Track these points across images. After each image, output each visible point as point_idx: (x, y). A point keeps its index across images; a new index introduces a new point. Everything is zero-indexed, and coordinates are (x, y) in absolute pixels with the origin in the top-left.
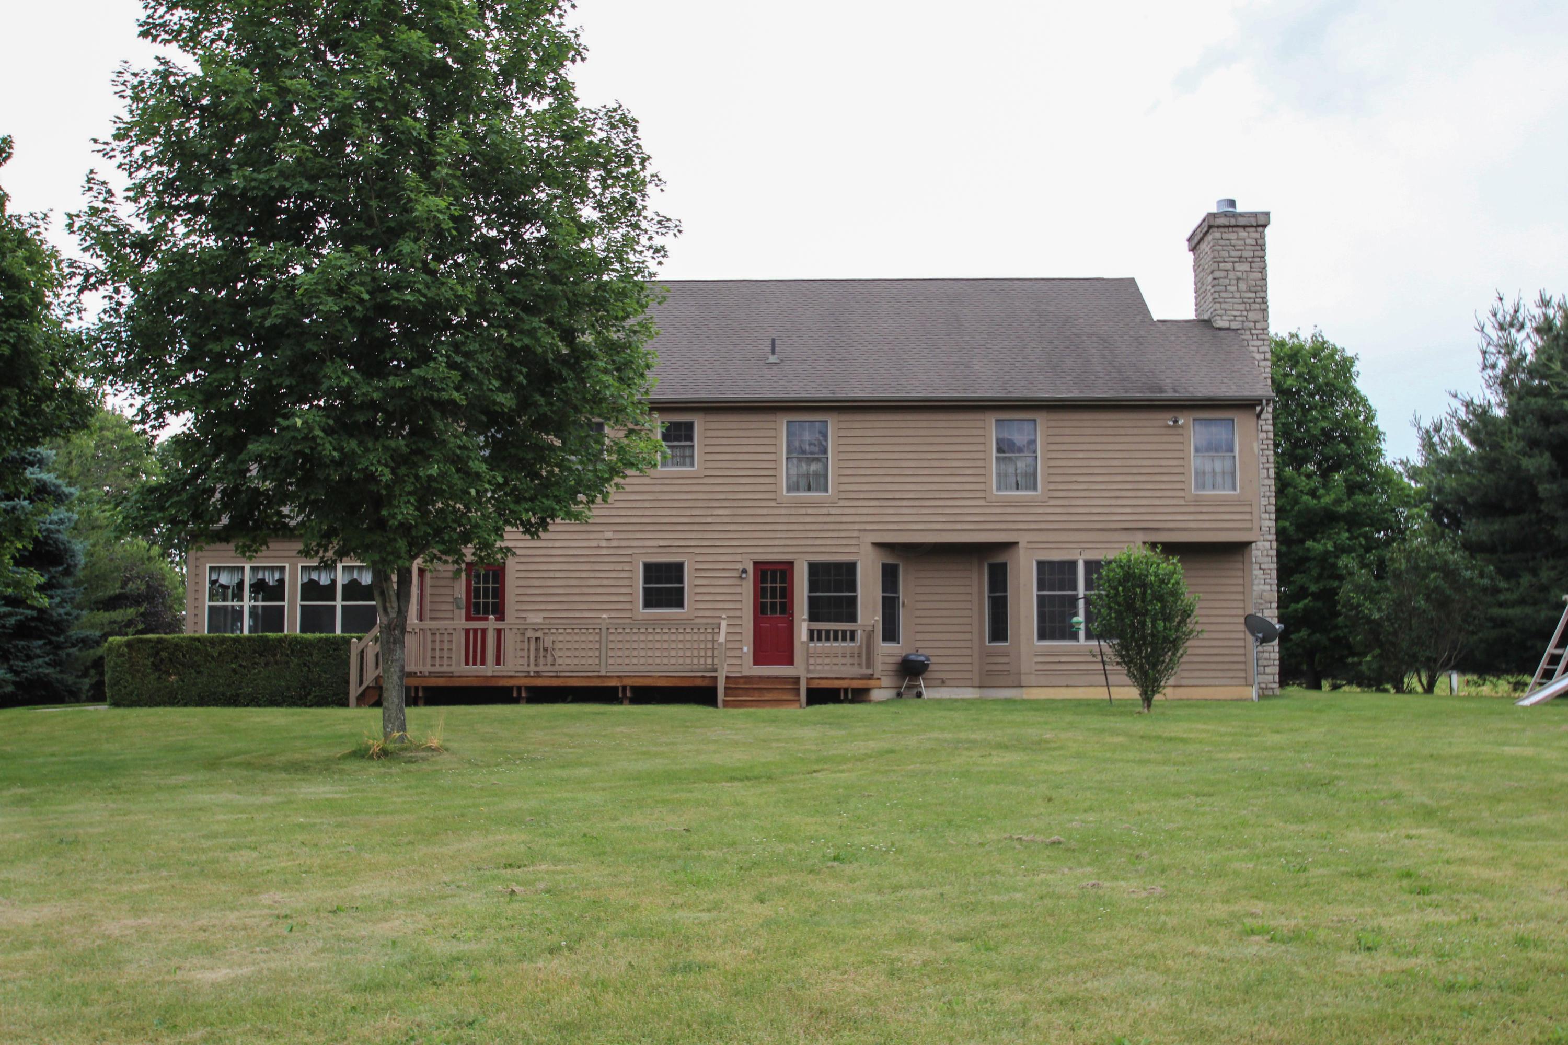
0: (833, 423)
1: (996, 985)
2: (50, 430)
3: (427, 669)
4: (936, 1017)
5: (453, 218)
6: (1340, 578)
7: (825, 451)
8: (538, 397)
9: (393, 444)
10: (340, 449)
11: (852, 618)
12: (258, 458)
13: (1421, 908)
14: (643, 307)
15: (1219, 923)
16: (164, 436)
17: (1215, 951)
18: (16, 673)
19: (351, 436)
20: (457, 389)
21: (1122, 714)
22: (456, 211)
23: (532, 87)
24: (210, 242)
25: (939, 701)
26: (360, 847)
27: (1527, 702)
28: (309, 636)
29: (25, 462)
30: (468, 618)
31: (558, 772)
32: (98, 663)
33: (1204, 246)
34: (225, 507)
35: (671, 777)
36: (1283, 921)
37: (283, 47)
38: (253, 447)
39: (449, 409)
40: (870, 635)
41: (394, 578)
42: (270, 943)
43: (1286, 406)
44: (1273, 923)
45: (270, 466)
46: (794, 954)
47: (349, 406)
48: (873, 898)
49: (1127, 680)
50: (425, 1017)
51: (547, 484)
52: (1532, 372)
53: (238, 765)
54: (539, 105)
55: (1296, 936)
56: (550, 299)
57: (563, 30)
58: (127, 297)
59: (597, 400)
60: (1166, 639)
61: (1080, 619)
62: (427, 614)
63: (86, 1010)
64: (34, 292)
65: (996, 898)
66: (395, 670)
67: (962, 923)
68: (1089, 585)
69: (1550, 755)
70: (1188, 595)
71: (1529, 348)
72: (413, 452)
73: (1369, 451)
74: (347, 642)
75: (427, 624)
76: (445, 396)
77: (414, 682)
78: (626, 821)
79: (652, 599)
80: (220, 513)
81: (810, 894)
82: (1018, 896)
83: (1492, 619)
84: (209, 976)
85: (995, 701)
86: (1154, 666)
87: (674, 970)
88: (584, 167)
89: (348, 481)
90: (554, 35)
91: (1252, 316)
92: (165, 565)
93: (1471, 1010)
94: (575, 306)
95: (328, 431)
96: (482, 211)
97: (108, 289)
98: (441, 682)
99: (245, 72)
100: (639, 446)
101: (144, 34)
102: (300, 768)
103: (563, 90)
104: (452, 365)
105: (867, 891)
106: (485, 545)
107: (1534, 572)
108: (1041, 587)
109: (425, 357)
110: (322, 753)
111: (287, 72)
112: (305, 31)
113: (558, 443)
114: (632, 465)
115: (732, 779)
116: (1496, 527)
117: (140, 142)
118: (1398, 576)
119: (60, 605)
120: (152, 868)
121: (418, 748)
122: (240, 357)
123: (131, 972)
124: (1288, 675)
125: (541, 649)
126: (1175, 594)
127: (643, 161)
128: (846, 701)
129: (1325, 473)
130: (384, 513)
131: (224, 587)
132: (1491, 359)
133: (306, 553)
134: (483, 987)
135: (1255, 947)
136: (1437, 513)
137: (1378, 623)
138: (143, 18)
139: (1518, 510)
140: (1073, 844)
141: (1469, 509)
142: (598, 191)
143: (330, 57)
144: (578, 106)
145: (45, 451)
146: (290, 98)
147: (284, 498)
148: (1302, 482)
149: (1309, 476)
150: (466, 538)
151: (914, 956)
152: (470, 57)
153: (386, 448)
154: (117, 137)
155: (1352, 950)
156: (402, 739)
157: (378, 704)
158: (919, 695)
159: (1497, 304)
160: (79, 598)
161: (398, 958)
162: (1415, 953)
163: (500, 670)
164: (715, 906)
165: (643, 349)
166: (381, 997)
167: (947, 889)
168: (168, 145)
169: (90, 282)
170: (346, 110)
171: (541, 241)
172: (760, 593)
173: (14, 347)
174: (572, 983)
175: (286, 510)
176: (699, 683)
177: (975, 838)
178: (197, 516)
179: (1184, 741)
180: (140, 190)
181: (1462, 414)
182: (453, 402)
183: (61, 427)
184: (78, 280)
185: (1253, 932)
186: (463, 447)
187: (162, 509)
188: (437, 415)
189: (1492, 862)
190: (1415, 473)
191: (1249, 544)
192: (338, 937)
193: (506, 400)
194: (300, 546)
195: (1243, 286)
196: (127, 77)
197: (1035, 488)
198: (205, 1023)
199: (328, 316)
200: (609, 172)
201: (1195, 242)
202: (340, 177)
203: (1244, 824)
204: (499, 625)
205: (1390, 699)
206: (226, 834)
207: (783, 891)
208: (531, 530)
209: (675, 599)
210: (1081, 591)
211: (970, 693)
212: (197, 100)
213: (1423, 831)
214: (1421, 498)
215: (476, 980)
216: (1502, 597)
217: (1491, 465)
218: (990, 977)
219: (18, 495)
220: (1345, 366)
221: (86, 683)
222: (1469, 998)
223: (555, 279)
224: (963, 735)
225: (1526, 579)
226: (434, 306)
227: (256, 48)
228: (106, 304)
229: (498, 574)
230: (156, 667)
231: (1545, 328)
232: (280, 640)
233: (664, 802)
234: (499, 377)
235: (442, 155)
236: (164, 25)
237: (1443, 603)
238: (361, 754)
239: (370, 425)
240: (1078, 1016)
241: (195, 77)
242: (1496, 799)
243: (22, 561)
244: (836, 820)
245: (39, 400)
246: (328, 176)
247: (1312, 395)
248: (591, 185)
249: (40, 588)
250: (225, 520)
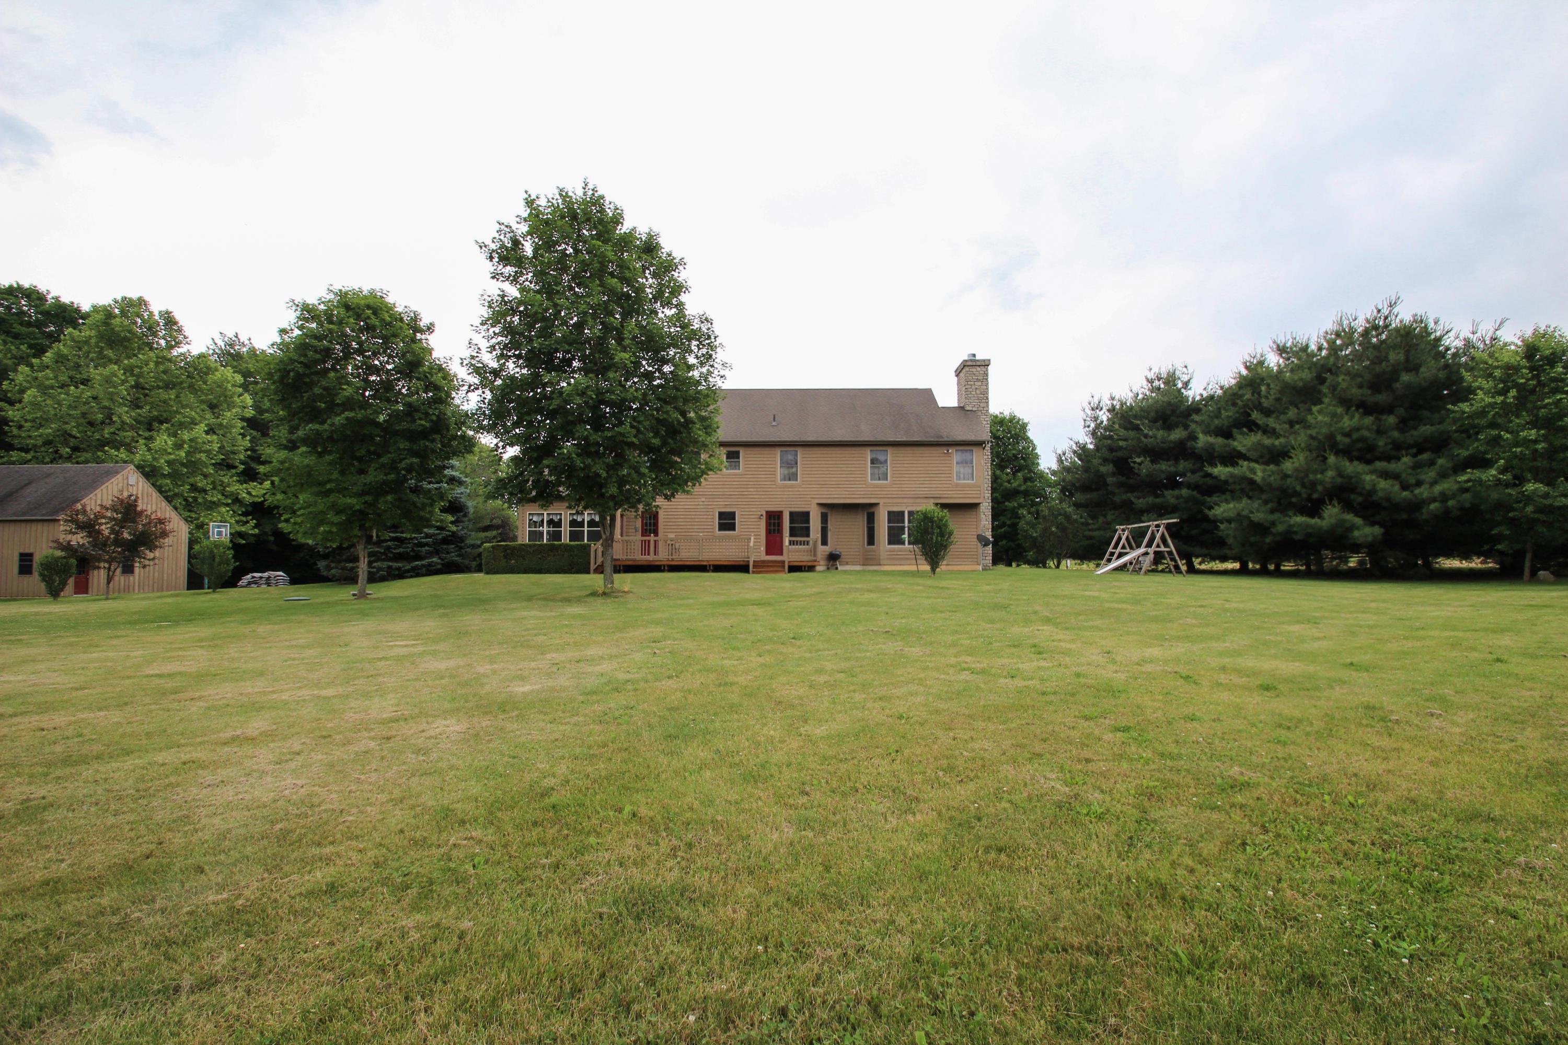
0: (800, 452)
1: (854, 691)
2: (455, 453)
3: (624, 558)
4: (826, 704)
5: (632, 362)
6: (1020, 518)
7: (796, 463)
8: (670, 441)
9: (607, 461)
10: (584, 463)
11: (808, 535)
12: (548, 467)
13: (1038, 660)
14: (716, 401)
15: (952, 666)
16: (506, 457)
17: (947, 677)
18: (442, 560)
19: (589, 457)
20: (635, 437)
21: (922, 577)
22: (633, 359)
23: (667, 304)
24: (525, 371)
25: (845, 572)
26: (591, 634)
27: (1099, 573)
28: (572, 543)
29: (444, 467)
30: (642, 535)
31: (679, 602)
32: (480, 555)
33: (962, 375)
34: (534, 488)
35: (728, 604)
36: (978, 665)
37: (555, 285)
38: (545, 462)
39: (631, 445)
40: (815, 543)
41: (608, 518)
42: (549, 675)
43: (998, 444)
44: (973, 666)
45: (553, 470)
46: (771, 678)
47: (588, 444)
48: (807, 655)
49: (925, 562)
50: (612, 705)
51: (674, 478)
52: (1106, 429)
53: (540, 599)
54: (670, 312)
55: (983, 671)
56: (675, 398)
57: (680, 279)
58: (488, 395)
59: (696, 442)
60: (942, 545)
61: (906, 536)
62: (624, 534)
63: (466, 704)
64: (447, 392)
65: (859, 655)
66: (609, 558)
67: (843, 665)
68: (909, 522)
69: (1104, 595)
70: (952, 525)
71: (1105, 418)
72: (616, 464)
73: (1033, 464)
74: (590, 545)
75: (625, 538)
76: (629, 440)
77: (618, 563)
78: (706, 623)
79: (722, 527)
80: (531, 490)
81: (781, 653)
82: (868, 654)
83: (1084, 536)
84: (522, 689)
85: (869, 571)
86: (936, 556)
87: (720, 685)
88: (690, 340)
89: (588, 477)
90: (676, 280)
91: (982, 405)
92: (510, 512)
93: (1051, 703)
94: (686, 401)
95: (578, 455)
96: (645, 359)
97: (480, 392)
98: (630, 563)
99: (539, 296)
100: (715, 462)
101: (493, 278)
102: (567, 600)
103: (680, 306)
104: (632, 427)
105: (805, 652)
106: (648, 505)
107: (1105, 516)
108: (889, 522)
109: (621, 423)
110: (577, 594)
111: (557, 296)
112: (565, 277)
113: (679, 460)
114: (711, 470)
115: (753, 604)
116: (1088, 496)
117: (492, 326)
118: (1044, 517)
119: (462, 530)
120: (500, 644)
121: (619, 591)
122: (539, 422)
123: (487, 688)
124: (996, 561)
125: (672, 547)
126: (946, 525)
127: (715, 338)
128: (805, 571)
129: (1014, 474)
130: (603, 491)
131: (535, 522)
132: (1088, 423)
133: (570, 507)
134: (638, 693)
135: (965, 676)
136: (1063, 491)
137: (1035, 538)
138: (492, 270)
139: (1097, 490)
140: (895, 632)
141: (1077, 489)
142: (696, 351)
143: (577, 290)
144: (687, 313)
145: (454, 462)
146: (559, 308)
147: (560, 484)
148: (1004, 477)
149: (1007, 474)
150: (639, 501)
151: (822, 679)
152: (640, 290)
153: (604, 463)
154: (482, 324)
155: (1006, 678)
156: (612, 588)
157: (602, 572)
158: (837, 568)
159: (1091, 399)
160: (470, 526)
161: (603, 680)
162: (1032, 679)
163: (656, 558)
164: (740, 659)
165: (716, 420)
166: (595, 697)
167: (839, 651)
168: (504, 328)
169: (471, 388)
170: (585, 313)
171: (671, 372)
172: (768, 525)
173: (438, 416)
174: (676, 690)
175: (561, 489)
176: (742, 563)
177: (854, 629)
178: (521, 491)
179: (948, 589)
180: (493, 348)
181: (1074, 447)
182: (633, 443)
183: (460, 452)
184: (466, 388)
185: (965, 670)
186: (637, 462)
187: (505, 488)
188: (626, 448)
189: (1073, 641)
190: (1054, 473)
191: (979, 504)
192: (578, 672)
193: (656, 442)
194: (567, 504)
195: (978, 392)
196: (485, 297)
197: (887, 479)
198: (517, 709)
199: (579, 405)
200: (701, 342)
201: (958, 373)
202: (582, 344)
203: (968, 624)
204: (656, 538)
205: (1041, 571)
206: (534, 629)
207: (769, 651)
208: (667, 498)
209: (732, 527)
210: (906, 524)
211: (858, 568)
212: (517, 308)
213: (1045, 628)
214: (1056, 484)
215: (636, 690)
216: (1090, 527)
217: (1086, 469)
218: (852, 688)
219: (442, 482)
220: (1024, 427)
221: (474, 564)
222: (1052, 698)
223: (677, 389)
224: (853, 586)
225: (1101, 519)
226: (624, 400)
227: (544, 285)
228: (479, 399)
229: (655, 516)
230: (505, 557)
231: (1112, 410)
232: (560, 545)
233: (723, 614)
234: (653, 432)
235: (627, 335)
236: (502, 274)
237: (1063, 529)
238: (594, 594)
239: (597, 452)
240: (886, 704)
241: (516, 298)
242: (1079, 614)
243: (444, 510)
244: (796, 622)
245: (450, 440)
246: (577, 343)
247: (1009, 439)
248: (693, 348)
249: (452, 523)
250: (534, 493)
